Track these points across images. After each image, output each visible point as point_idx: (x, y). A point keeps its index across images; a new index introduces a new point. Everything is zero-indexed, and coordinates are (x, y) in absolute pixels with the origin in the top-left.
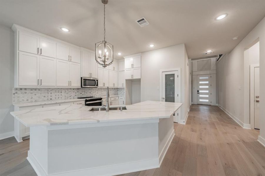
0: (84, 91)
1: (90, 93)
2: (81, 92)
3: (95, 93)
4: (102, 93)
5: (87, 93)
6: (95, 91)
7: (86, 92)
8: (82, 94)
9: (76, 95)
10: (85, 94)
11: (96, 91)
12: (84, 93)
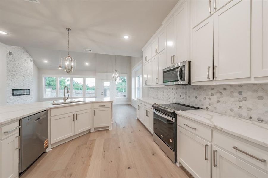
0: (184, 91)
1: (196, 98)
2: (181, 94)
3: (209, 99)
4: (241, 104)
5: (189, 97)
6: (210, 93)
7: (187, 93)
8: (182, 97)
9: (175, 98)
10: (186, 99)
11: (212, 95)
12: (185, 95)
